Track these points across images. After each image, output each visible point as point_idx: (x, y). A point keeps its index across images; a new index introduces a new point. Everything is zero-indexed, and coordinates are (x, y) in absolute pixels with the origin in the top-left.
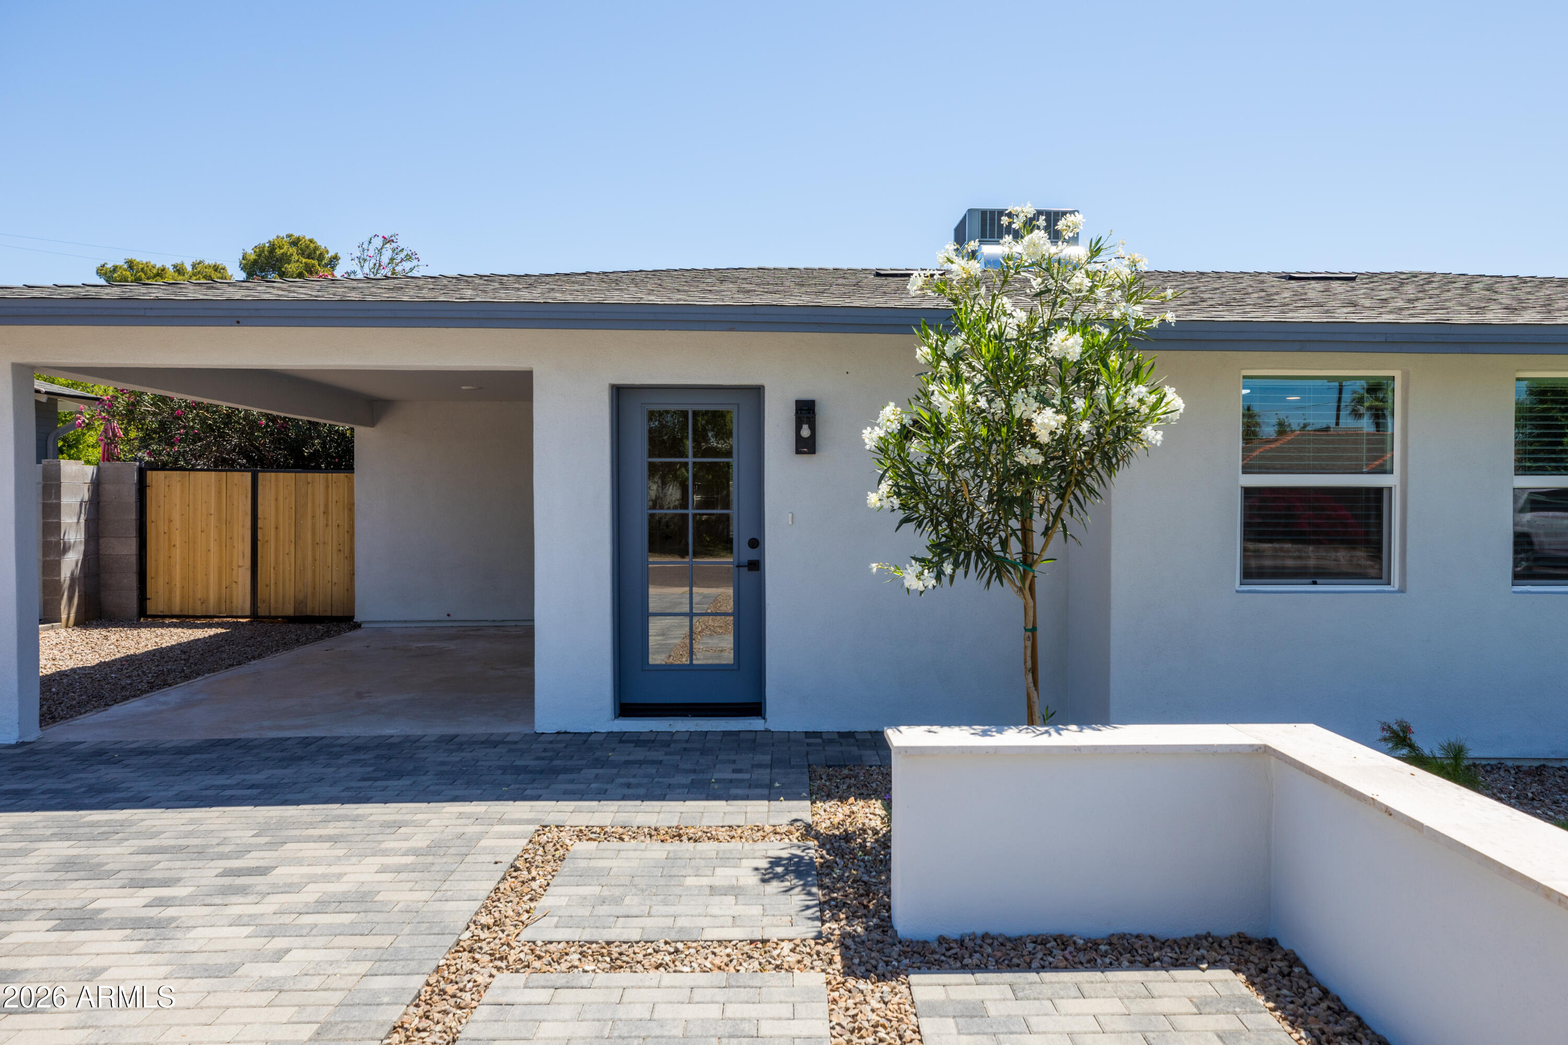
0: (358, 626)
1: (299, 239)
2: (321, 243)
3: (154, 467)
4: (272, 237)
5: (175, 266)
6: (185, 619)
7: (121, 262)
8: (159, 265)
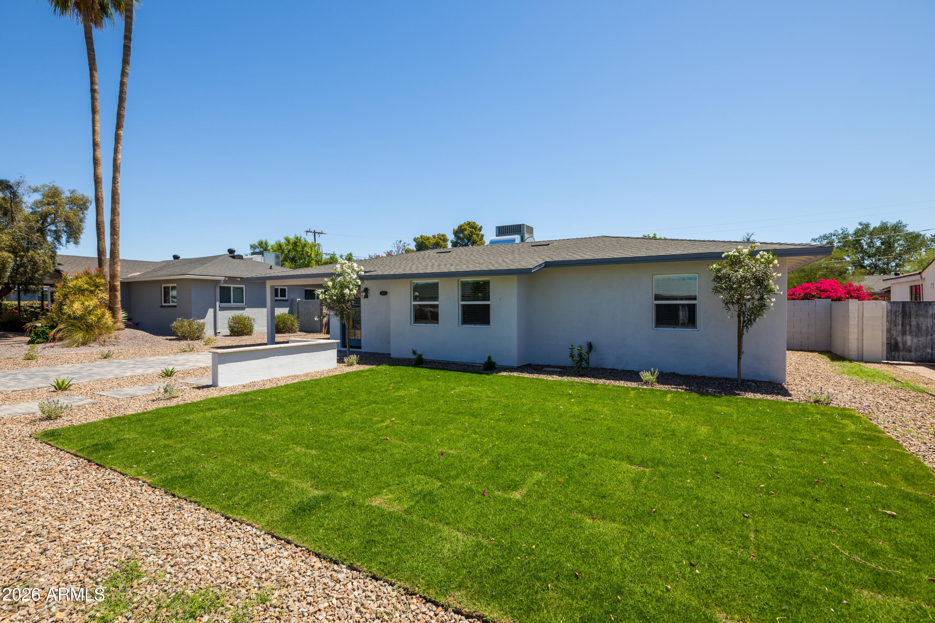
1: (469, 223)
2: (476, 223)
4: (462, 223)
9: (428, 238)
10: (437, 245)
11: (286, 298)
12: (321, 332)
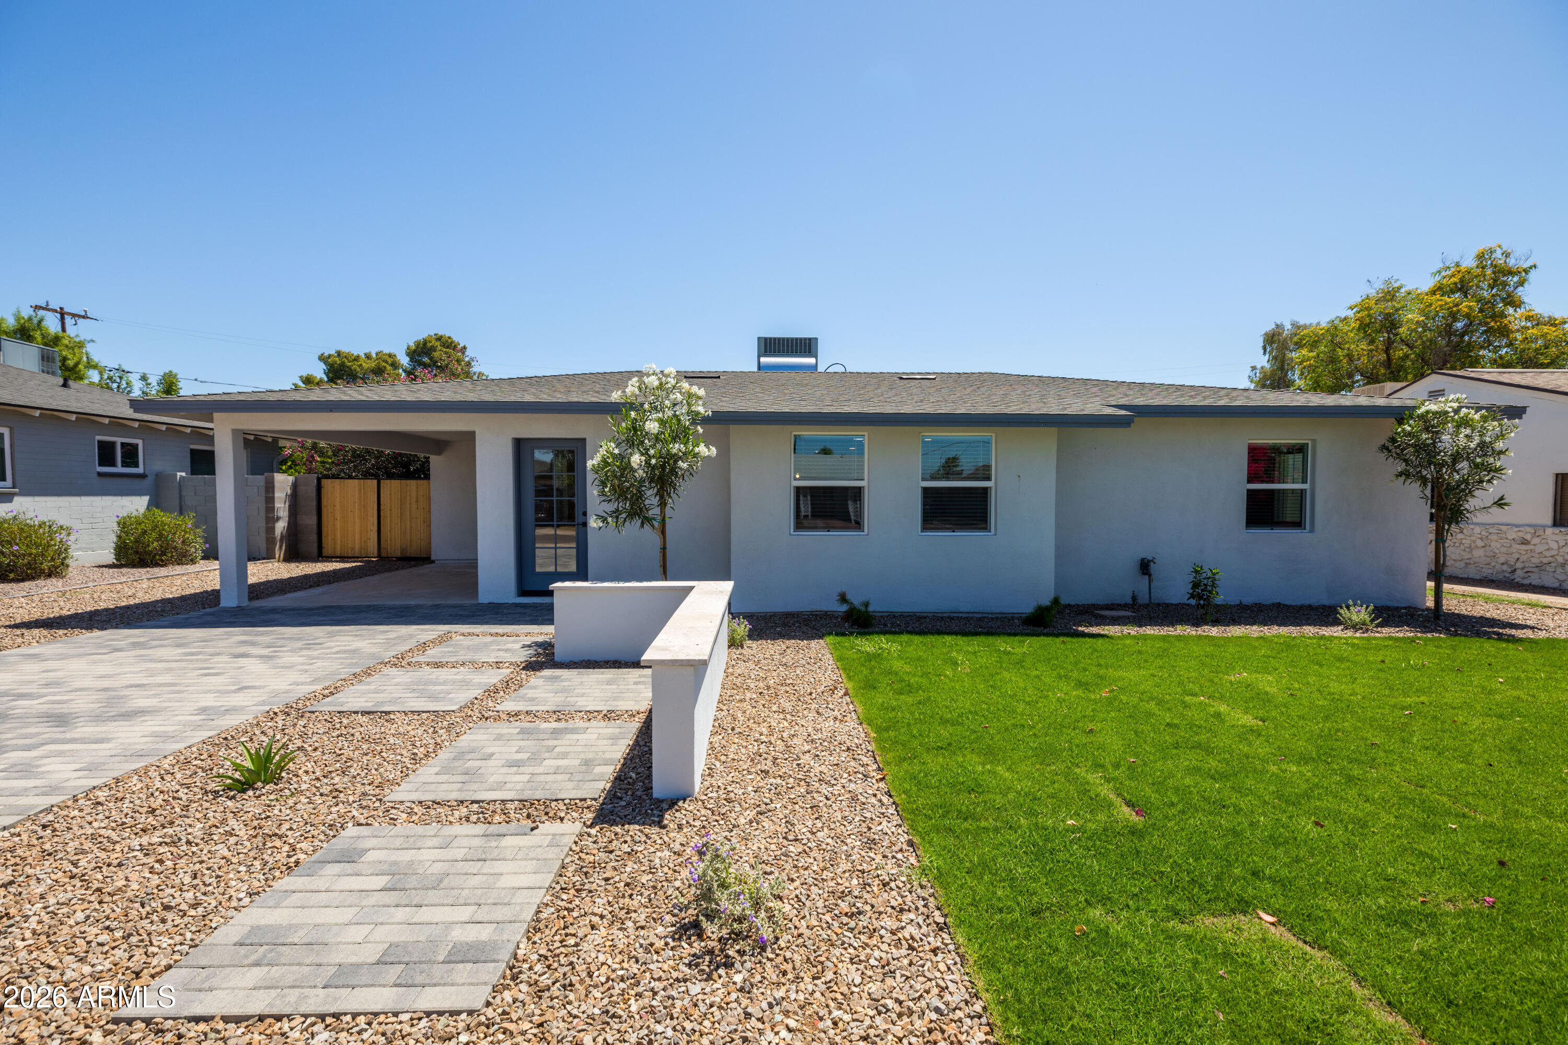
0: (433, 562)
1: (441, 337)
2: (456, 339)
3: (327, 477)
4: (425, 336)
5: (365, 354)
6: (343, 558)
7: (333, 352)
8: (355, 354)
9: (357, 358)
10: (378, 371)
11: (140, 470)
12: (269, 556)
